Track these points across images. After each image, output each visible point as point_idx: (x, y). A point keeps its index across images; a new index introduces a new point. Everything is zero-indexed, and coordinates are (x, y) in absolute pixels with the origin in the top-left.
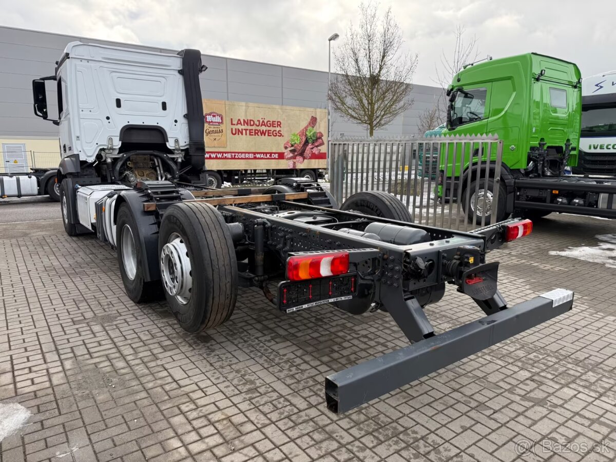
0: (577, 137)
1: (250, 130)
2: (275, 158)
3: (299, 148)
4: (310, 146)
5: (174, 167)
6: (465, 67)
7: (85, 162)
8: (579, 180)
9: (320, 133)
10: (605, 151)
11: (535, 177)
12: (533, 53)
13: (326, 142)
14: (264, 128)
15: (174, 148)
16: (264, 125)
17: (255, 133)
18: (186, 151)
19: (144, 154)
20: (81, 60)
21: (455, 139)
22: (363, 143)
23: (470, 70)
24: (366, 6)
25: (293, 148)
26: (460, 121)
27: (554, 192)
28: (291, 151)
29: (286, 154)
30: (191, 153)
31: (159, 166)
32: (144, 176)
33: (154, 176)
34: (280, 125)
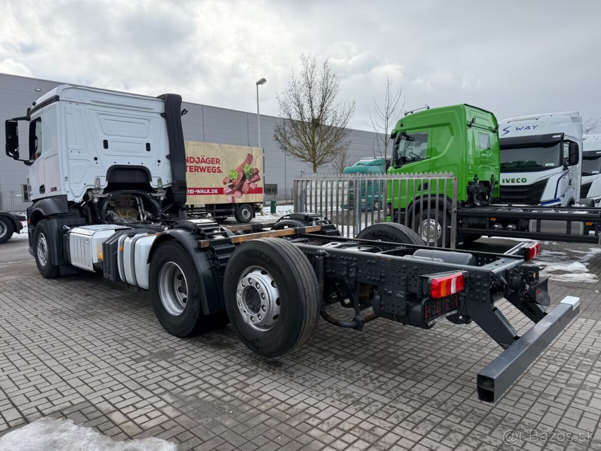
0: (498, 173)
1: (190, 167)
2: (215, 194)
3: (237, 183)
4: (247, 181)
5: (157, 205)
6: (406, 114)
7: (73, 202)
8: (496, 209)
9: (256, 169)
10: (516, 184)
11: (471, 207)
12: (466, 105)
13: (262, 178)
14: (203, 165)
15: (156, 187)
16: (204, 162)
17: (195, 170)
18: (168, 190)
19: (127, 194)
20: (71, 102)
21: (414, 177)
22: (326, 179)
23: (411, 117)
24: (307, 56)
25: (231, 184)
26: (404, 160)
27: (492, 219)
28: (230, 186)
29: (225, 189)
30: (174, 191)
31: (140, 205)
32: (125, 214)
33: (135, 214)
34: (219, 162)
